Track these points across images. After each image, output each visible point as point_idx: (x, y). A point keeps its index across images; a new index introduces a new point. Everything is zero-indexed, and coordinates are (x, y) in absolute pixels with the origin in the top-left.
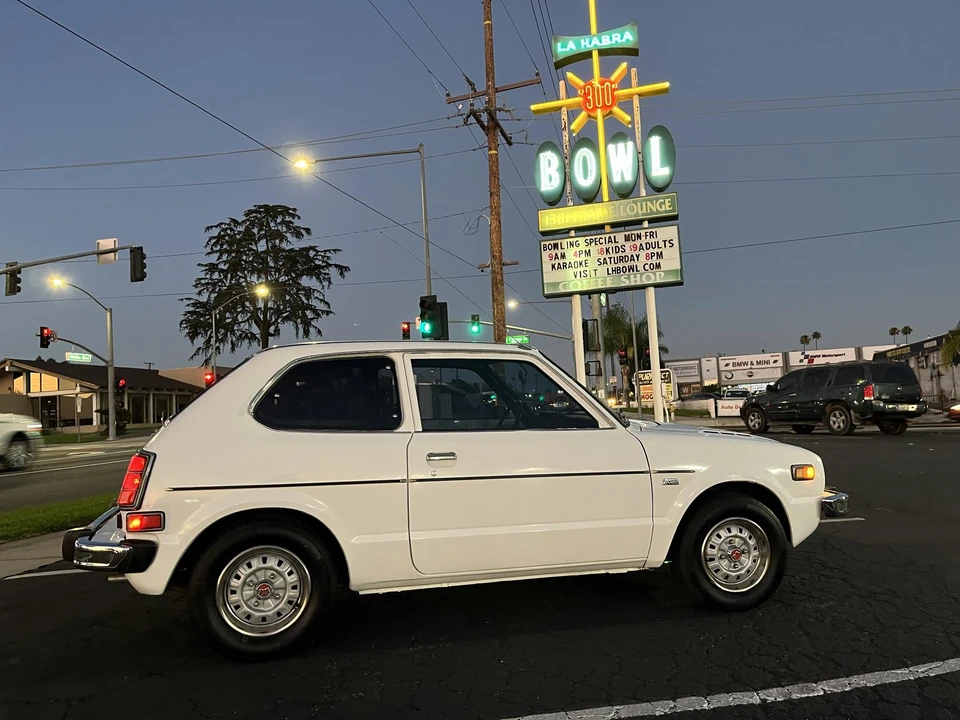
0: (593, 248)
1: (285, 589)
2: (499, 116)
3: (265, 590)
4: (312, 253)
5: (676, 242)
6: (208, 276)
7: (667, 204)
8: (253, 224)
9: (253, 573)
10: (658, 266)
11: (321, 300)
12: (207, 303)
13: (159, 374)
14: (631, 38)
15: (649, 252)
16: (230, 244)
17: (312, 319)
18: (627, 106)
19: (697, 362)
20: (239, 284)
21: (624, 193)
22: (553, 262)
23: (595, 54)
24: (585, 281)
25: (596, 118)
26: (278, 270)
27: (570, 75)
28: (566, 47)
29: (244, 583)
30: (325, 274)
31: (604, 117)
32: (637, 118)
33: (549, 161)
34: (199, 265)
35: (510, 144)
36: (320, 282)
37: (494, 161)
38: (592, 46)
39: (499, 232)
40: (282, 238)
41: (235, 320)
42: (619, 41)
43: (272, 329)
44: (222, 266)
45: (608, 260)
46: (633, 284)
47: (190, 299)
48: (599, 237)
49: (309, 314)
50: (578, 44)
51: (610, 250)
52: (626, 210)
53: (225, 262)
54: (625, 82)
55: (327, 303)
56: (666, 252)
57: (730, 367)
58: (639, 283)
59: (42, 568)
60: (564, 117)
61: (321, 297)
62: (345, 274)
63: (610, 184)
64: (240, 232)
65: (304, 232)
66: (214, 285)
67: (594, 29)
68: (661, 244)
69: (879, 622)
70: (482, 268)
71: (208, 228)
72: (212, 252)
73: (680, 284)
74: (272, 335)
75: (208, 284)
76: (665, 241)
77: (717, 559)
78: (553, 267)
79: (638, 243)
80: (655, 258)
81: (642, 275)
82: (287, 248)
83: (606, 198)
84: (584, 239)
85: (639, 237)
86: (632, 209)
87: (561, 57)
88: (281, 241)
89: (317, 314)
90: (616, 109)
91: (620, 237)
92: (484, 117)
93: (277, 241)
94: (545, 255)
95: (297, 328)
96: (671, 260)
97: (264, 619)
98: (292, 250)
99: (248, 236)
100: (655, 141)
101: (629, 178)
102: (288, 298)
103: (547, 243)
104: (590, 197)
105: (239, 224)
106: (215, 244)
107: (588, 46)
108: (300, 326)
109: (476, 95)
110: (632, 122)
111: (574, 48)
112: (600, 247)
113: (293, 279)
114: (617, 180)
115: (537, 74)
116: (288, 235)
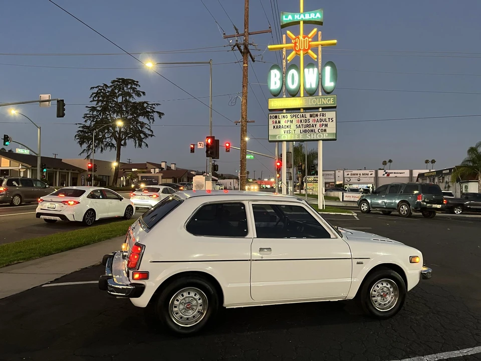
0: (294, 119)
1: (197, 306)
2: (250, 47)
3: (189, 306)
4: (145, 105)
5: (334, 120)
6: (91, 113)
7: (332, 100)
8: (115, 87)
9: (184, 299)
10: (325, 131)
11: (149, 129)
12: (89, 126)
13: (62, 161)
14: (320, 16)
15: (321, 123)
16: (103, 97)
17: (143, 138)
18: (315, 50)
19: (334, 172)
20: (107, 118)
21: (311, 93)
22: (274, 125)
23: (302, 23)
24: (289, 135)
25: (300, 55)
26: (127, 112)
27: (288, 32)
28: (287, 18)
29: (180, 303)
30: (151, 116)
31: (304, 54)
32: (320, 56)
33: (275, 74)
34: (86, 107)
35: (254, 61)
36: (149, 120)
37: (245, 70)
38: (300, 18)
39: (246, 106)
40: (130, 96)
41: (104, 136)
42: (314, 17)
43: (123, 142)
44: (99, 109)
45: (301, 126)
46: (312, 138)
47: (81, 124)
48: (297, 114)
49: (142, 136)
50: (293, 17)
51: (303, 121)
52: (312, 102)
53: (100, 106)
54: (315, 38)
55: (152, 131)
56: (330, 124)
57: (349, 176)
58: (315, 138)
59: (57, 281)
60: (284, 53)
61: (149, 128)
62: (162, 116)
63: (304, 88)
64: (108, 92)
65: (141, 94)
66: (94, 117)
67: (302, 10)
68: (327, 120)
69: (444, 327)
70: (237, 123)
71: (92, 88)
72: (94, 101)
73: (335, 140)
74: (122, 145)
75: (91, 117)
76: (329, 119)
77: (376, 296)
78: (274, 127)
79: (316, 118)
80: (323, 126)
81: (317, 134)
82: (133, 101)
83: (302, 95)
84: (290, 114)
85: (317, 115)
86: (314, 102)
87: (285, 23)
88: (130, 97)
89: (146, 136)
90: (310, 51)
91: (308, 115)
92: (242, 47)
93: (128, 98)
94: (271, 121)
95: (136, 143)
96: (331, 128)
97: (188, 319)
98: (134, 103)
99: (113, 94)
100: (328, 69)
101: (314, 86)
102: (132, 127)
103: (272, 115)
104: (294, 94)
105: (109, 87)
106: (95, 97)
107: (298, 18)
108: (137, 142)
109: (239, 35)
110: (317, 59)
111: (291, 19)
112: (297, 119)
113: (135, 117)
114: (308, 86)
115: (270, 27)
116: (134, 95)
